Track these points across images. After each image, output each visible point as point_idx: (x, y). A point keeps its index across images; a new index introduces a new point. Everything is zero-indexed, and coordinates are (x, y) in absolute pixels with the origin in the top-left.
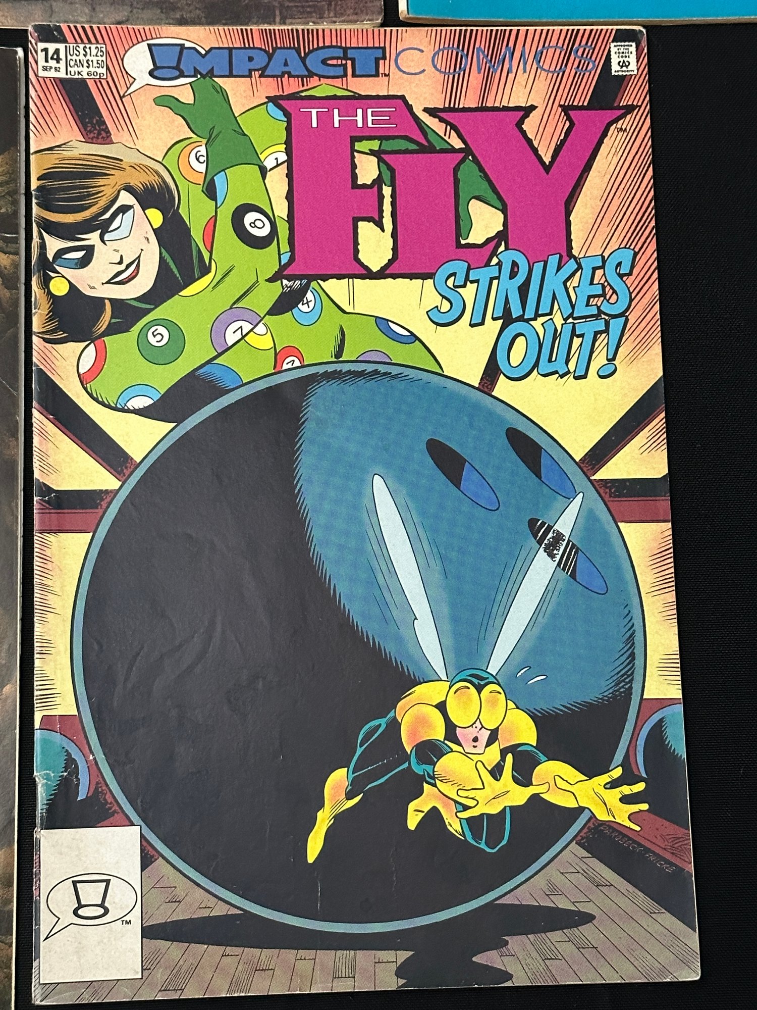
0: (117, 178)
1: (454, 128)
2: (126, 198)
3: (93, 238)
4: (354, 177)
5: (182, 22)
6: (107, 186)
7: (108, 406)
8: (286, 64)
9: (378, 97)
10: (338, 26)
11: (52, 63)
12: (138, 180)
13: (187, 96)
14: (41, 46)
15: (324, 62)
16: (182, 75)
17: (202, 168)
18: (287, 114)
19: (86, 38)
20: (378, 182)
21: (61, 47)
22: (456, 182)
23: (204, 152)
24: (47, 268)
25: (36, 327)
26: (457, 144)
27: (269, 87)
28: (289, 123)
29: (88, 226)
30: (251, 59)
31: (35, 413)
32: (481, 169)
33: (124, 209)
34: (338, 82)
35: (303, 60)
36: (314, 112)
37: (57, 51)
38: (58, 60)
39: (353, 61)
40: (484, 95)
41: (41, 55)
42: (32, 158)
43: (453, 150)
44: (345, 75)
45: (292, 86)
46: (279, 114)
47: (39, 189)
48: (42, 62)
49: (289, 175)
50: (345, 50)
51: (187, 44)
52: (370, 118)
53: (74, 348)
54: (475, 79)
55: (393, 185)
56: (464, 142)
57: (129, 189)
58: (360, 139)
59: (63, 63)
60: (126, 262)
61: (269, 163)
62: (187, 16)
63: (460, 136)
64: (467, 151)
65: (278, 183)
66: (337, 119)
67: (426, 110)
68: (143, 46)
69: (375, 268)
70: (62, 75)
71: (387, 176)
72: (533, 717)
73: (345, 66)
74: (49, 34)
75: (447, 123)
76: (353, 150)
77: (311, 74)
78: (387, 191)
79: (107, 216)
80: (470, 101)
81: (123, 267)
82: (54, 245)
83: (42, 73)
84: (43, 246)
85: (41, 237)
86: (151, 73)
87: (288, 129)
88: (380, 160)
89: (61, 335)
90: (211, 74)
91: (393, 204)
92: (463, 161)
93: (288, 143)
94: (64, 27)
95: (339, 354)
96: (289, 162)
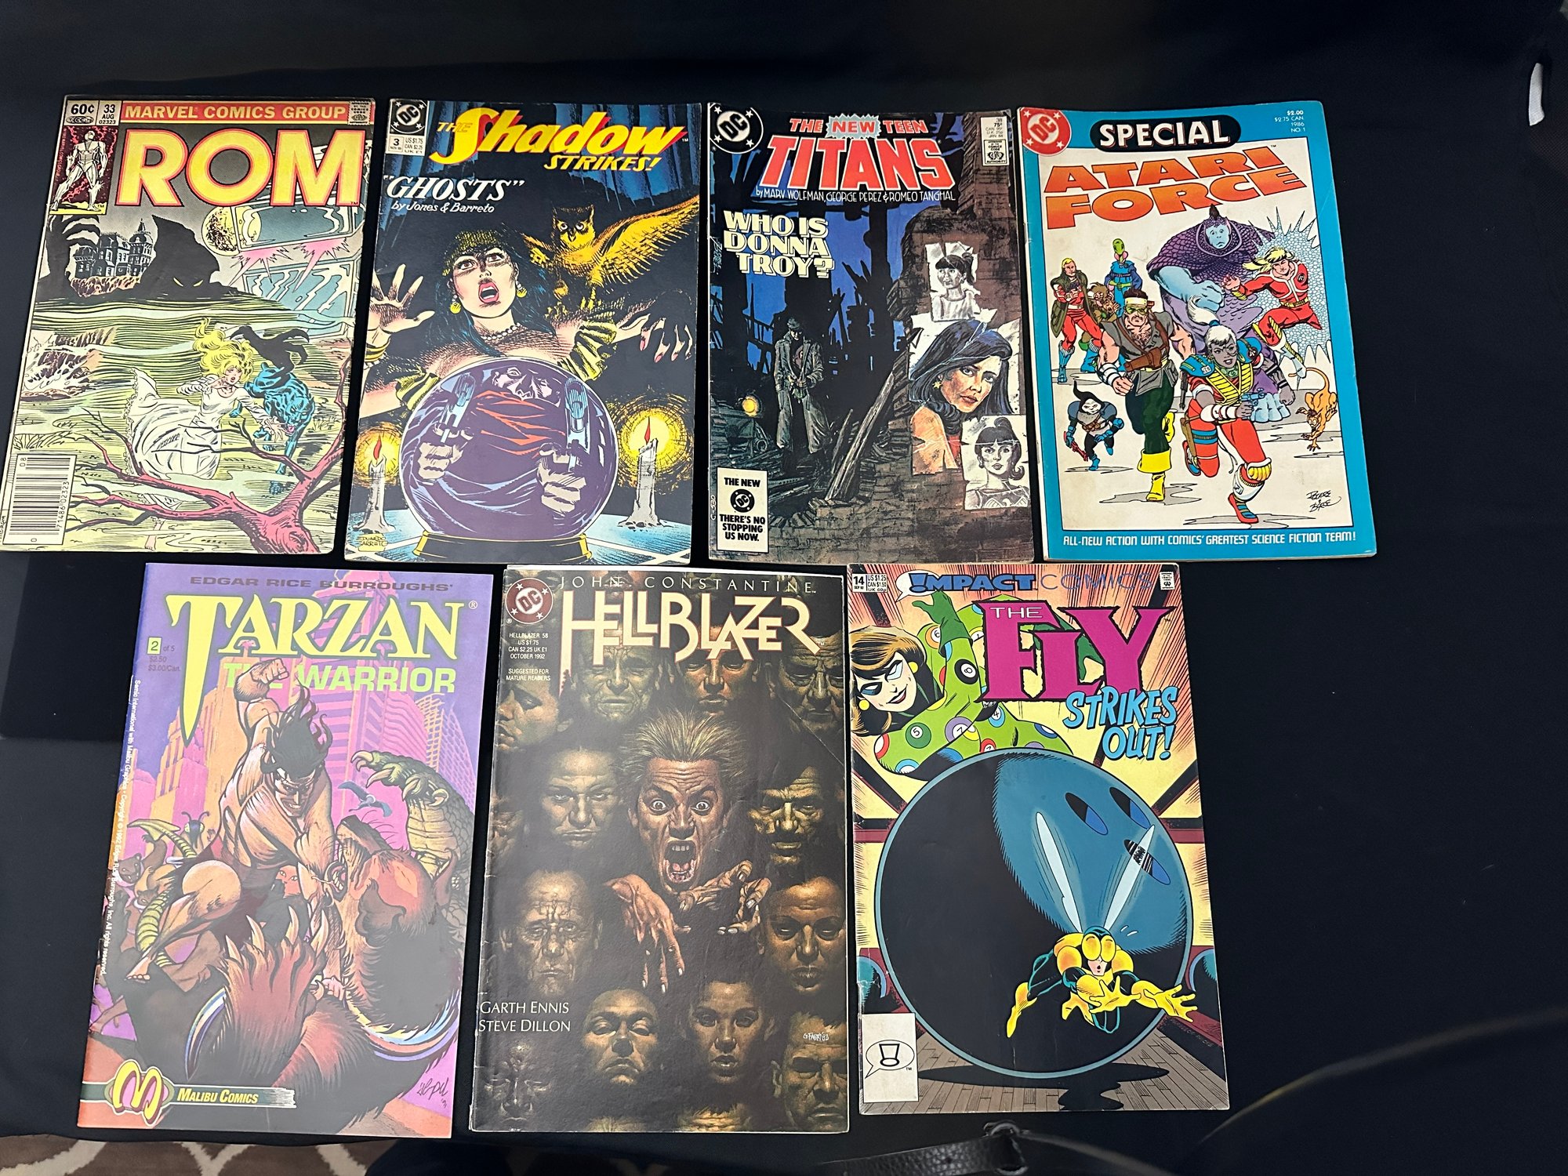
0: (894, 646)
1: (1074, 618)
2: (898, 657)
3: (881, 678)
4: (1021, 645)
5: (927, 561)
6: (888, 650)
7: (891, 771)
8: (982, 584)
9: (1032, 601)
10: (1010, 563)
11: (860, 585)
12: (904, 647)
13: (929, 601)
14: (854, 575)
15: (1002, 582)
16: (927, 590)
17: (938, 640)
18: (983, 610)
19: (877, 571)
20: (1034, 648)
21: (864, 575)
22: (1077, 648)
23: (939, 631)
24: (858, 695)
25: (853, 727)
26: (1077, 627)
27: (973, 596)
28: (984, 615)
29: (878, 672)
30: (963, 581)
31: (853, 776)
32: (1090, 641)
33: (898, 662)
34: (1010, 593)
35: (991, 581)
36: (998, 609)
37: (862, 578)
38: (863, 583)
39: (1018, 581)
40: (1091, 598)
41: (854, 581)
42: (850, 635)
43: (1074, 631)
44: (1014, 589)
45: (986, 596)
46: (979, 611)
47: (853, 652)
48: (854, 584)
49: (985, 644)
50: (1014, 575)
51: (930, 573)
52: (1028, 613)
53: (872, 739)
54: (1086, 592)
55: (1042, 649)
56: (1080, 626)
57: (900, 651)
58: (1023, 624)
59: (865, 585)
60: (899, 691)
61: (974, 637)
62: (929, 558)
63: (1078, 623)
64: (1082, 631)
65: (979, 648)
66: (1010, 613)
67: (1059, 608)
68: (907, 574)
69: (1033, 696)
70: (864, 590)
71: (1038, 645)
72: (1131, 955)
73: (1014, 585)
74: (858, 569)
75: (1070, 615)
76: (1019, 630)
77: (996, 589)
78: (1038, 653)
79: (888, 666)
80: (1083, 604)
81: (897, 694)
82: (861, 682)
83: (854, 590)
84: (856, 683)
85: (855, 678)
86: (911, 589)
87: (984, 619)
88: (1034, 636)
89: (865, 732)
90: (942, 589)
91: (1042, 660)
92: (1080, 636)
93: (984, 626)
94: (865, 565)
95: (1015, 743)
96: (985, 636)
